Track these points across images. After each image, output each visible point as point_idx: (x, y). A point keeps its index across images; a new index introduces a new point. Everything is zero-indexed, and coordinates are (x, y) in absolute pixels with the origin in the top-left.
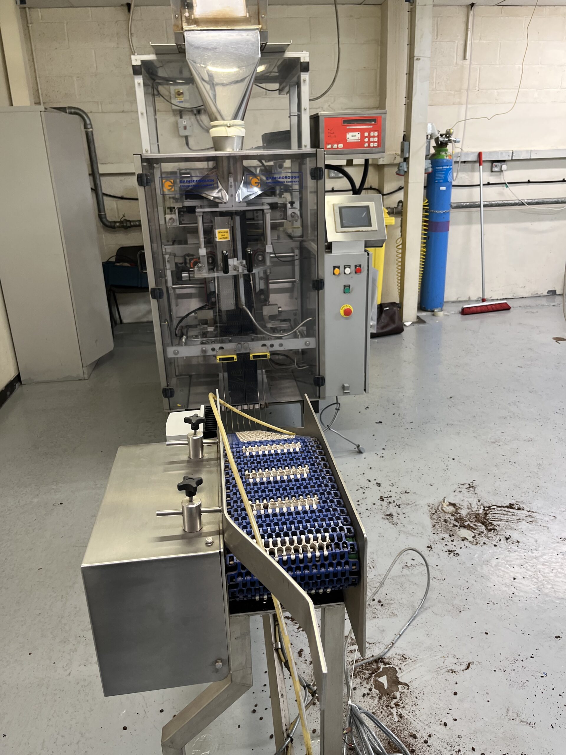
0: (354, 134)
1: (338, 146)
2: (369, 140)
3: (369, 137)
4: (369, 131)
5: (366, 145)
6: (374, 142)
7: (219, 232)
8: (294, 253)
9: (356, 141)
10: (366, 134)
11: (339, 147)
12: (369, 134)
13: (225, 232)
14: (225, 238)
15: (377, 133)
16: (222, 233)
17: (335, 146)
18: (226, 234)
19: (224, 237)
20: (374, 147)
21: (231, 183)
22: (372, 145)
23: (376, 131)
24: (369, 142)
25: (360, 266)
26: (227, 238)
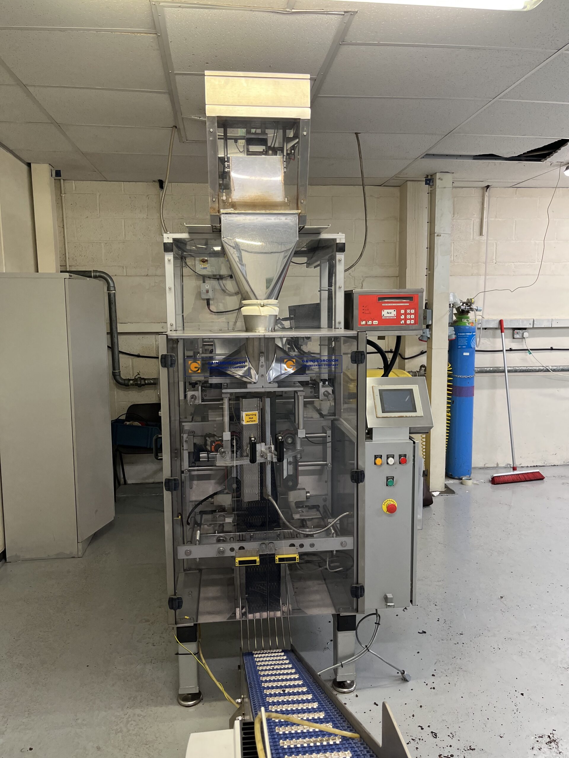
0: (389, 311)
1: (372, 323)
2: (405, 317)
3: (406, 314)
4: (406, 308)
5: (403, 322)
6: (411, 319)
7: (247, 415)
8: (326, 433)
9: (391, 318)
10: (403, 311)
11: (374, 324)
12: (406, 311)
13: (252, 415)
14: (252, 421)
15: (413, 310)
16: (249, 415)
17: (370, 322)
18: (254, 416)
19: (252, 420)
20: (410, 324)
21: (262, 363)
22: (408, 322)
23: (413, 309)
24: (406, 319)
25: (405, 456)
26: (255, 421)
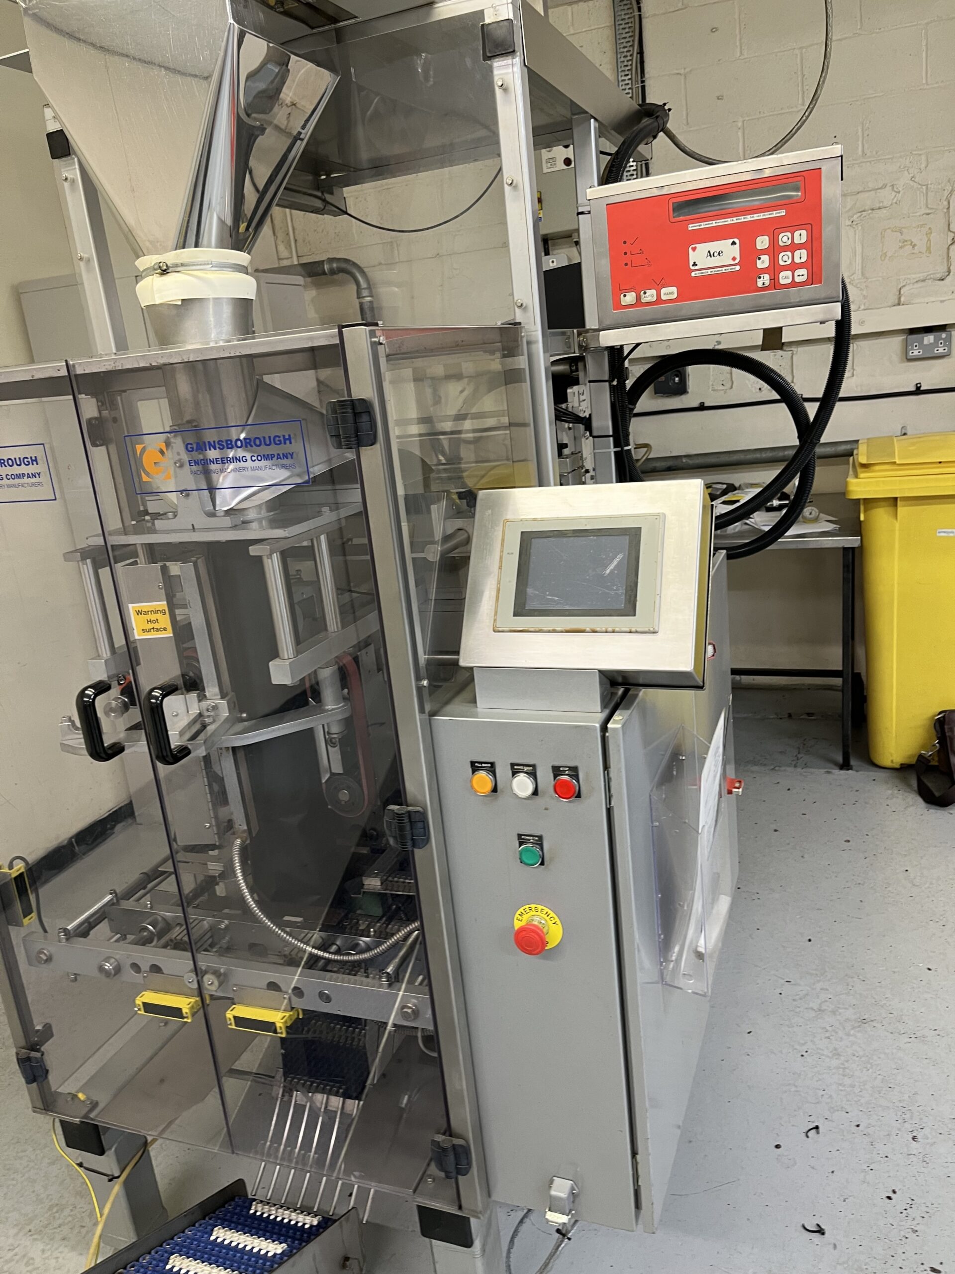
0: (714, 246)
1: (659, 295)
2: (774, 260)
3: (774, 250)
4: (773, 228)
5: (765, 279)
6: (793, 267)
7: (139, 613)
9: (723, 270)
10: (763, 242)
11: (664, 297)
12: (774, 241)
13: (156, 612)
14: (158, 630)
15: (804, 232)
16: (146, 613)
17: (650, 295)
18: (159, 616)
19: (156, 626)
20: (794, 284)
22: (785, 277)
23: (800, 227)
24: (774, 269)
25: (574, 771)
26: (161, 630)
